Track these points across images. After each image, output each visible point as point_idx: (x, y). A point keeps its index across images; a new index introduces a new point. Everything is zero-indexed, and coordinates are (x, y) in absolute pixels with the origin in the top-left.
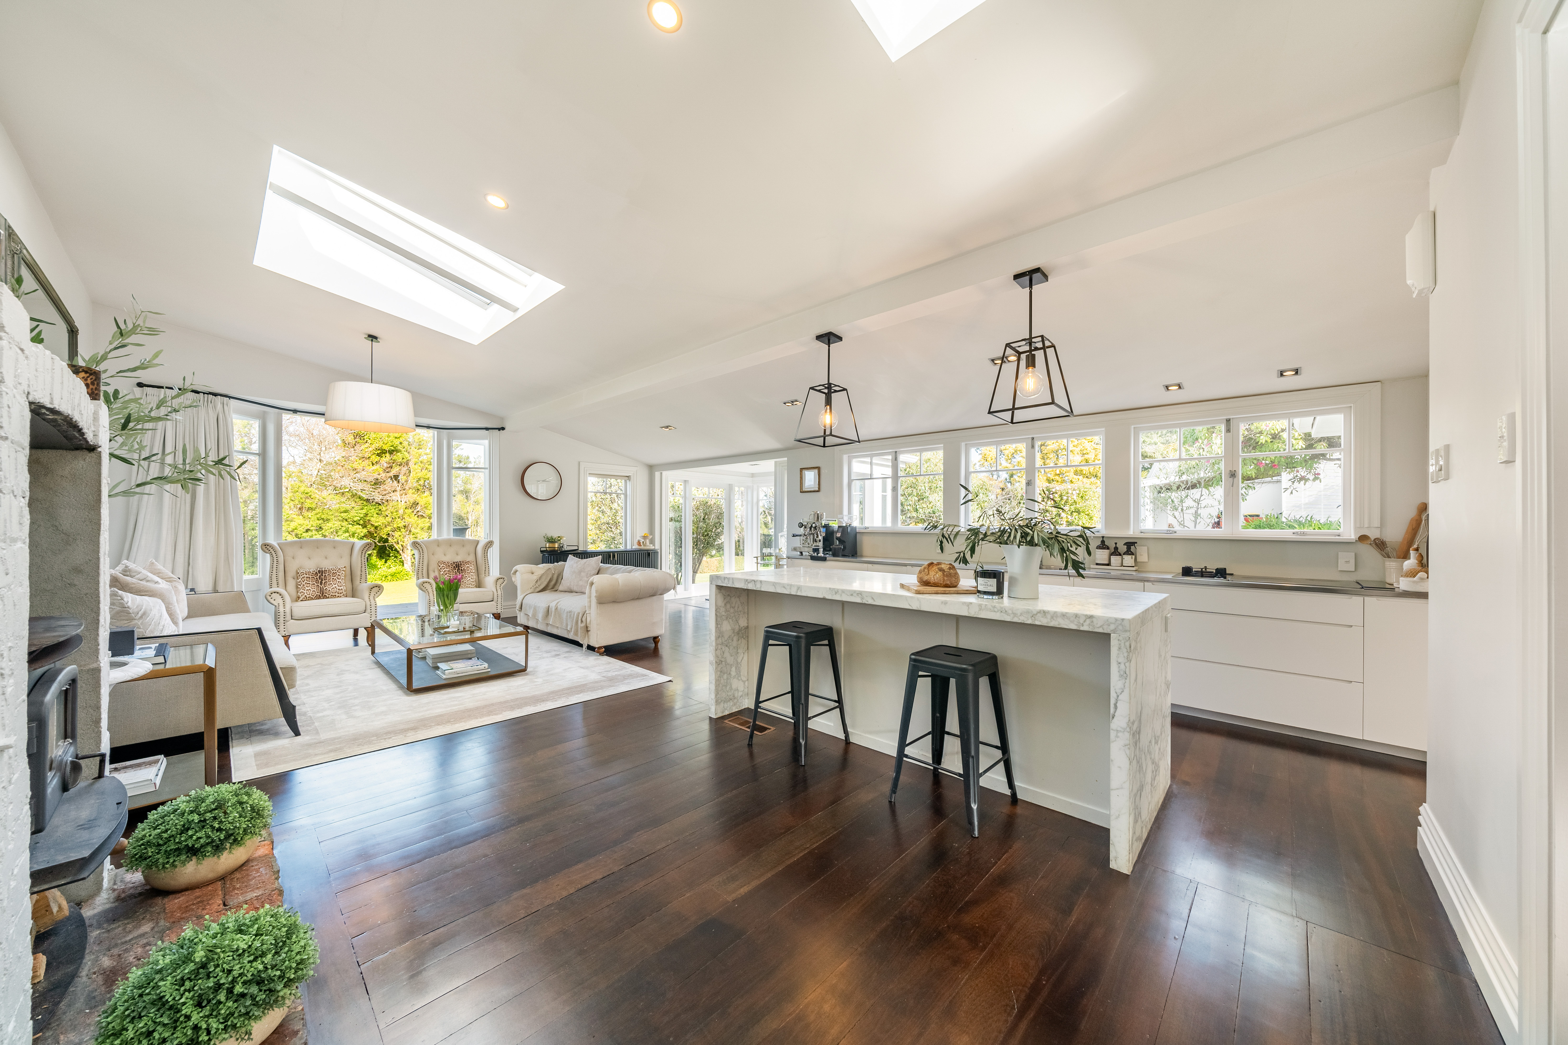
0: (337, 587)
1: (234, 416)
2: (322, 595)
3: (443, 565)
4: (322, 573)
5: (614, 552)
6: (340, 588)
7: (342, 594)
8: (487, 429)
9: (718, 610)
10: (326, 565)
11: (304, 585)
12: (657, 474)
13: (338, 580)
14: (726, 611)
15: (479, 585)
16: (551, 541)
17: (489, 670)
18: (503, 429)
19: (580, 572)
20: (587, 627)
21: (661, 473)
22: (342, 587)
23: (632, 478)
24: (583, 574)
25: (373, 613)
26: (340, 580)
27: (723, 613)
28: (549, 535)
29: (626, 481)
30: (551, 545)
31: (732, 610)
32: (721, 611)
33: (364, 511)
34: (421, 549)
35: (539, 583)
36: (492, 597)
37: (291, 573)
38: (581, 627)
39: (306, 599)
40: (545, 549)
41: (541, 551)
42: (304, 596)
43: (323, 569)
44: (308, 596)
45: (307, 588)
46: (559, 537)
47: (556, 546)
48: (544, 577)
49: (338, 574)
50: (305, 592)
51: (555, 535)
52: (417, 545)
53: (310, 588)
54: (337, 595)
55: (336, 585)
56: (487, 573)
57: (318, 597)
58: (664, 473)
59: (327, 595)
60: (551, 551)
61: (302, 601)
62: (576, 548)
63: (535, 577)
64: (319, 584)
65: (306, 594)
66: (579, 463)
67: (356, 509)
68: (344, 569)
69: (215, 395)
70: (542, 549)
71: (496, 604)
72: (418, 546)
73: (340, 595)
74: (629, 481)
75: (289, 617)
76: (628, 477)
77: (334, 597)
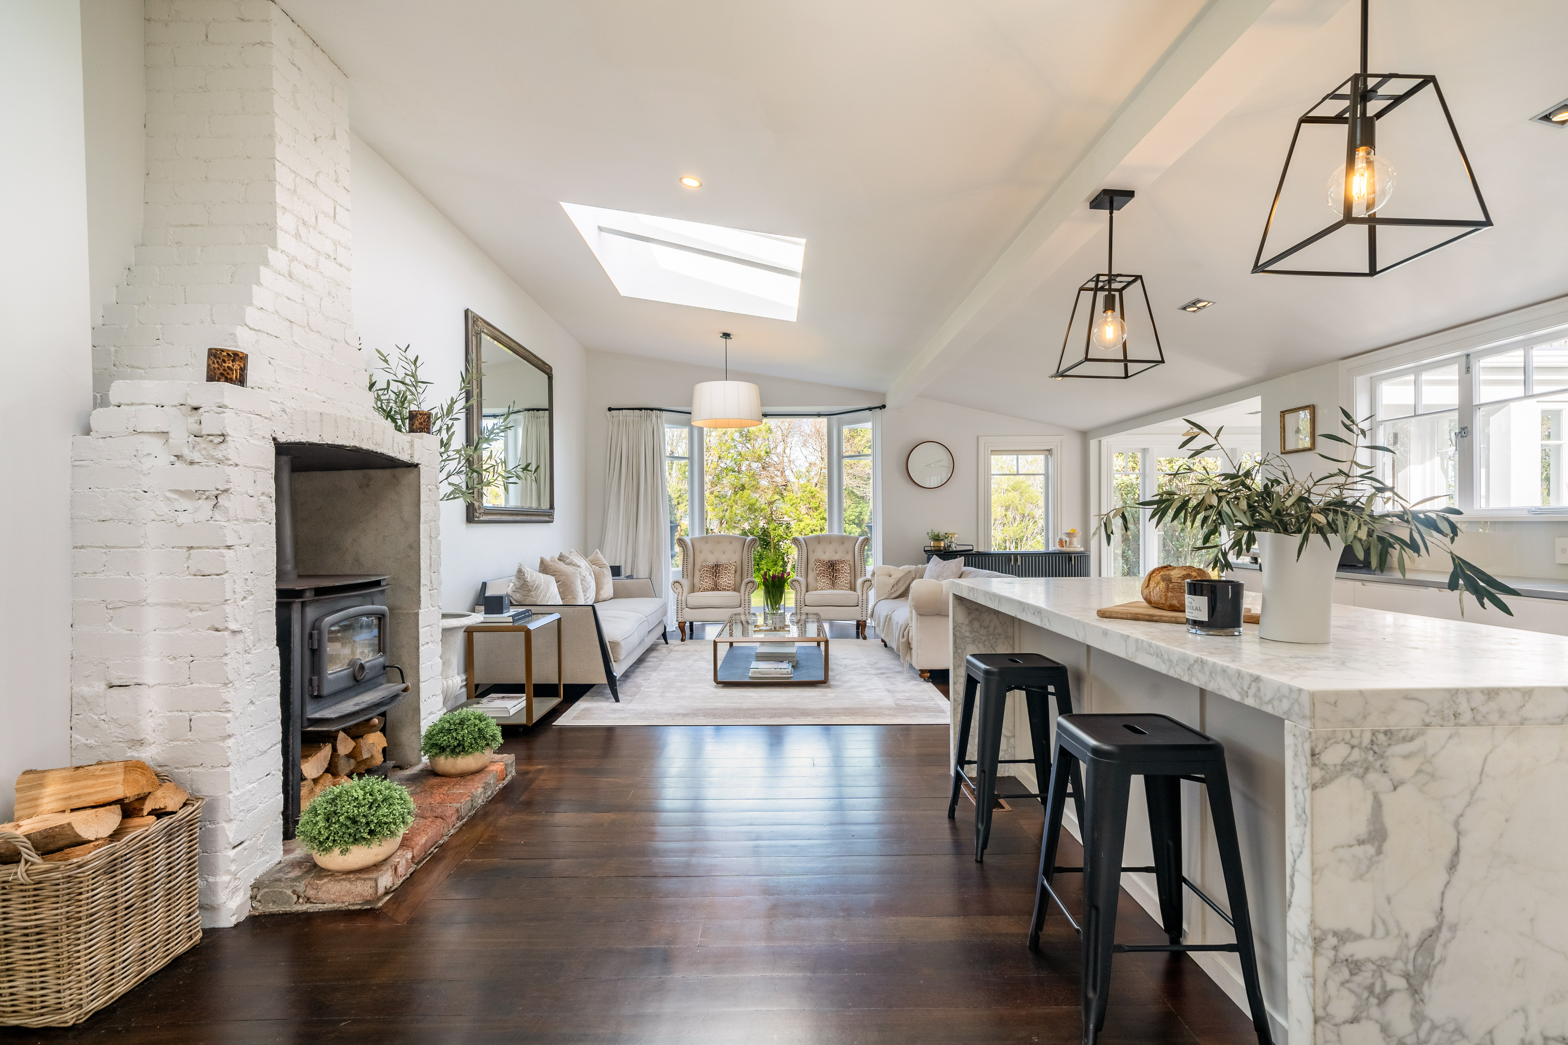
0: (725, 581)
1: (666, 425)
2: (716, 588)
3: (819, 563)
4: (717, 567)
5: (1016, 555)
6: (729, 582)
7: (731, 588)
8: (870, 409)
9: (958, 628)
10: (723, 560)
11: (703, 577)
12: (1093, 444)
13: (729, 574)
14: (972, 631)
15: (853, 588)
16: (937, 538)
17: (792, 675)
18: (884, 407)
20: (909, 644)
21: (1100, 441)
22: (731, 582)
23: (1054, 452)
26: (731, 575)
27: (967, 634)
28: (934, 531)
29: (1046, 456)
30: (936, 544)
31: (983, 631)
32: (963, 631)
33: (859, 509)
34: (800, 546)
35: (895, 588)
36: (856, 601)
37: (698, 566)
38: (902, 643)
39: (705, 590)
40: (929, 549)
41: (925, 551)
42: (703, 587)
43: (719, 564)
44: (705, 587)
45: (705, 580)
46: (946, 534)
47: (942, 545)
48: (902, 581)
49: (730, 568)
50: (704, 583)
51: (942, 533)
52: (797, 541)
53: (707, 580)
54: (727, 588)
55: (728, 579)
56: (863, 572)
57: (713, 589)
58: (1105, 440)
59: (719, 587)
60: (935, 551)
61: (701, 591)
62: (971, 548)
63: (892, 581)
64: (714, 577)
66: (978, 438)
67: (851, 507)
68: (735, 563)
69: (652, 409)
70: (924, 547)
71: (861, 610)
72: (798, 543)
73: (729, 588)
74: (1051, 456)
75: (684, 605)
76: (1049, 451)
77: (724, 590)
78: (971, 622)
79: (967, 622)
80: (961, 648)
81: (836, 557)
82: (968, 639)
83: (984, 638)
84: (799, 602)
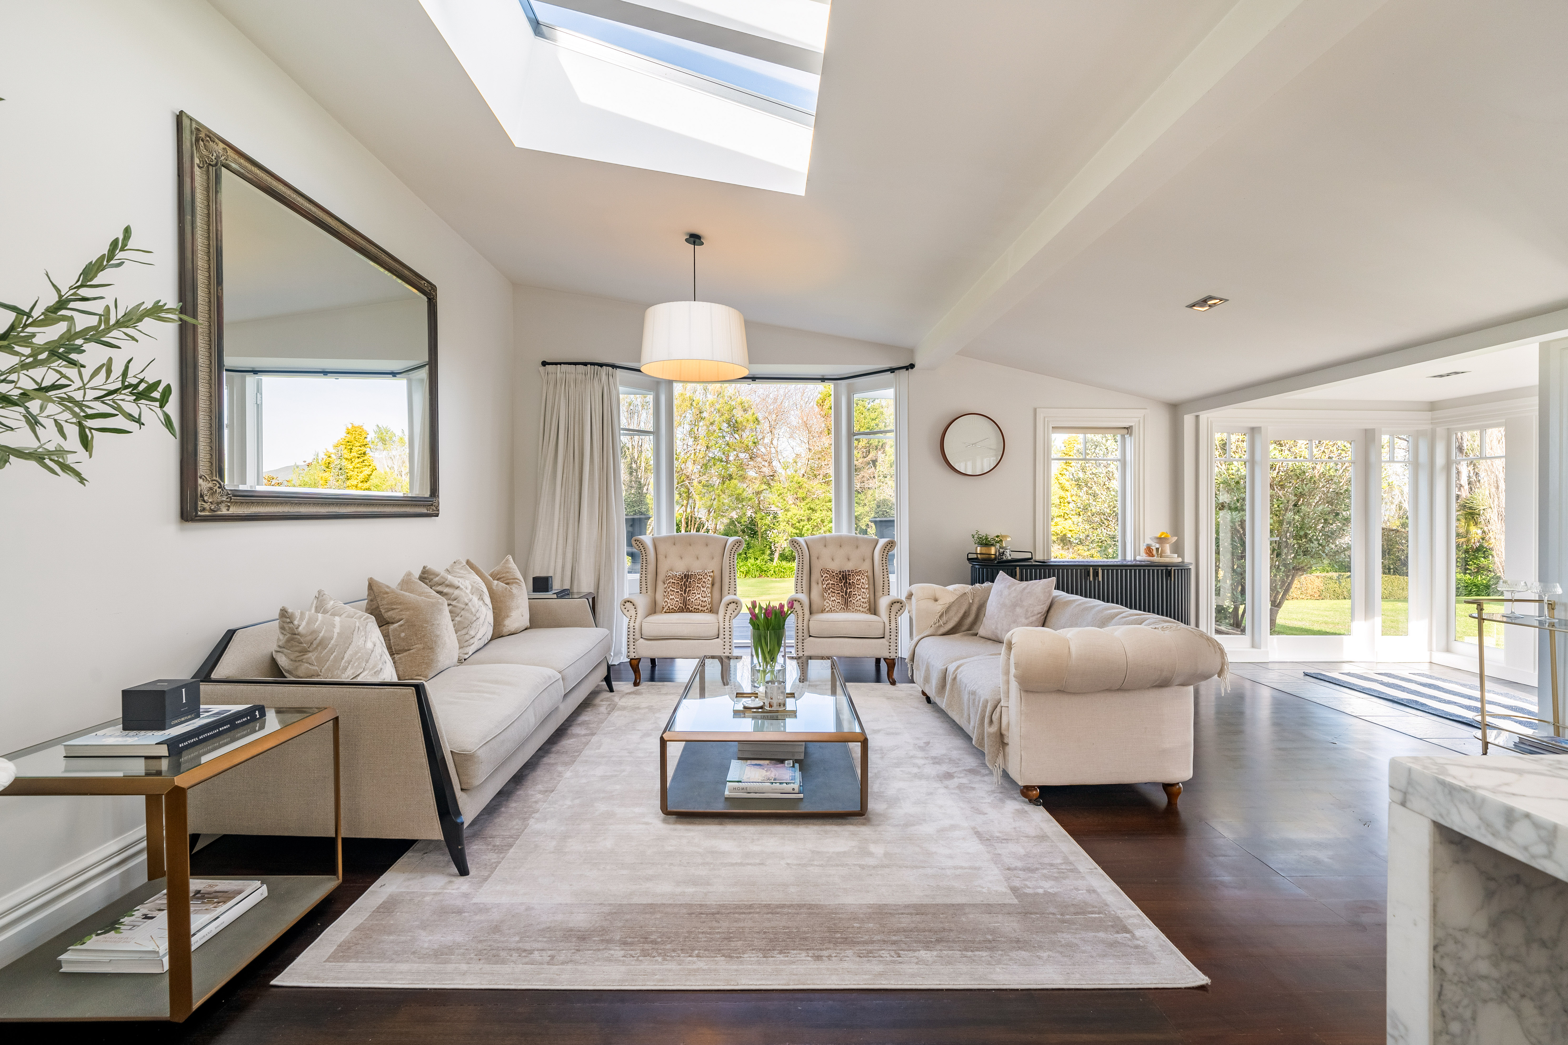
0: (701, 598)
1: (621, 389)
2: (685, 608)
3: (826, 575)
4: (688, 578)
5: (1096, 567)
6: (704, 600)
7: (706, 608)
8: (892, 370)
10: (696, 568)
11: (668, 593)
12: (1188, 420)
13: (702, 589)
15: (873, 610)
16: (985, 543)
17: (801, 796)
18: (912, 366)
19: (1015, 605)
20: (1002, 735)
21: (1197, 417)
22: (706, 599)
23: (1135, 430)
24: (1018, 610)
25: (727, 640)
26: (705, 589)
28: (983, 533)
29: (1123, 436)
30: (985, 550)
34: (800, 550)
35: (945, 618)
36: (881, 632)
37: (661, 577)
38: (990, 735)
39: (671, 611)
40: (975, 556)
41: (969, 559)
42: (667, 607)
43: (690, 573)
44: (671, 607)
45: (671, 597)
46: (997, 537)
47: (993, 552)
48: (954, 609)
49: (703, 580)
50: (669, 601)
52: (795, 544)
53: (673, 597)
54: (700, 608)
55: (700, 596)
56: (886, 590)
57: (681, 610)
58: (1204, 416)
59: (689, 607)
60: (984, 560)
61: (665, 612)
62: (1028, 556)
63: (939, 607)
64: (683, 593)
65: (669, 605)
66: (1035, 410)
68: (712, 574)
69: (601, 365)
70: (970, 556)
71: (888, 644)
72: (797, 546)
73: (703, 609)
74: (1131, 435)
75: (638, 636)
76: (1128, 429)
77: (697, 611)
78: (1495, 924)
79: (1480, 923)
80: (1460, 1018)
81: (848, 566)
82: (1484, 985)
83: (1539, 981)
84: (800, 631)
